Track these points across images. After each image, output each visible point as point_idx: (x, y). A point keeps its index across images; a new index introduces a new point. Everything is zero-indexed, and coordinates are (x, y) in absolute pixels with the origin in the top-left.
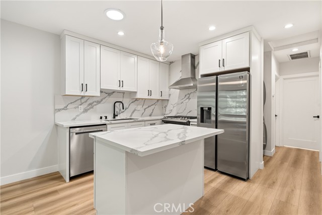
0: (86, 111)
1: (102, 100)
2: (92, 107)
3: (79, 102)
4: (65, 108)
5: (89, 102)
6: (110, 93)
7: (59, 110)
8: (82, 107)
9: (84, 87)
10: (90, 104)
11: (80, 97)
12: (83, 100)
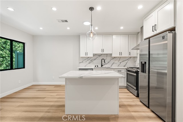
0: (89, 63)
1: (96, 58)
2: (92, 62)
3: (87, 60)
4: (82, 62)
5: (91, 59)
6: (100, 55)
7: (80, 63)
8: (88, 62)
9: (86, 54)
10: (91, 60)
11: (87, 58)
12: (88, 59)
